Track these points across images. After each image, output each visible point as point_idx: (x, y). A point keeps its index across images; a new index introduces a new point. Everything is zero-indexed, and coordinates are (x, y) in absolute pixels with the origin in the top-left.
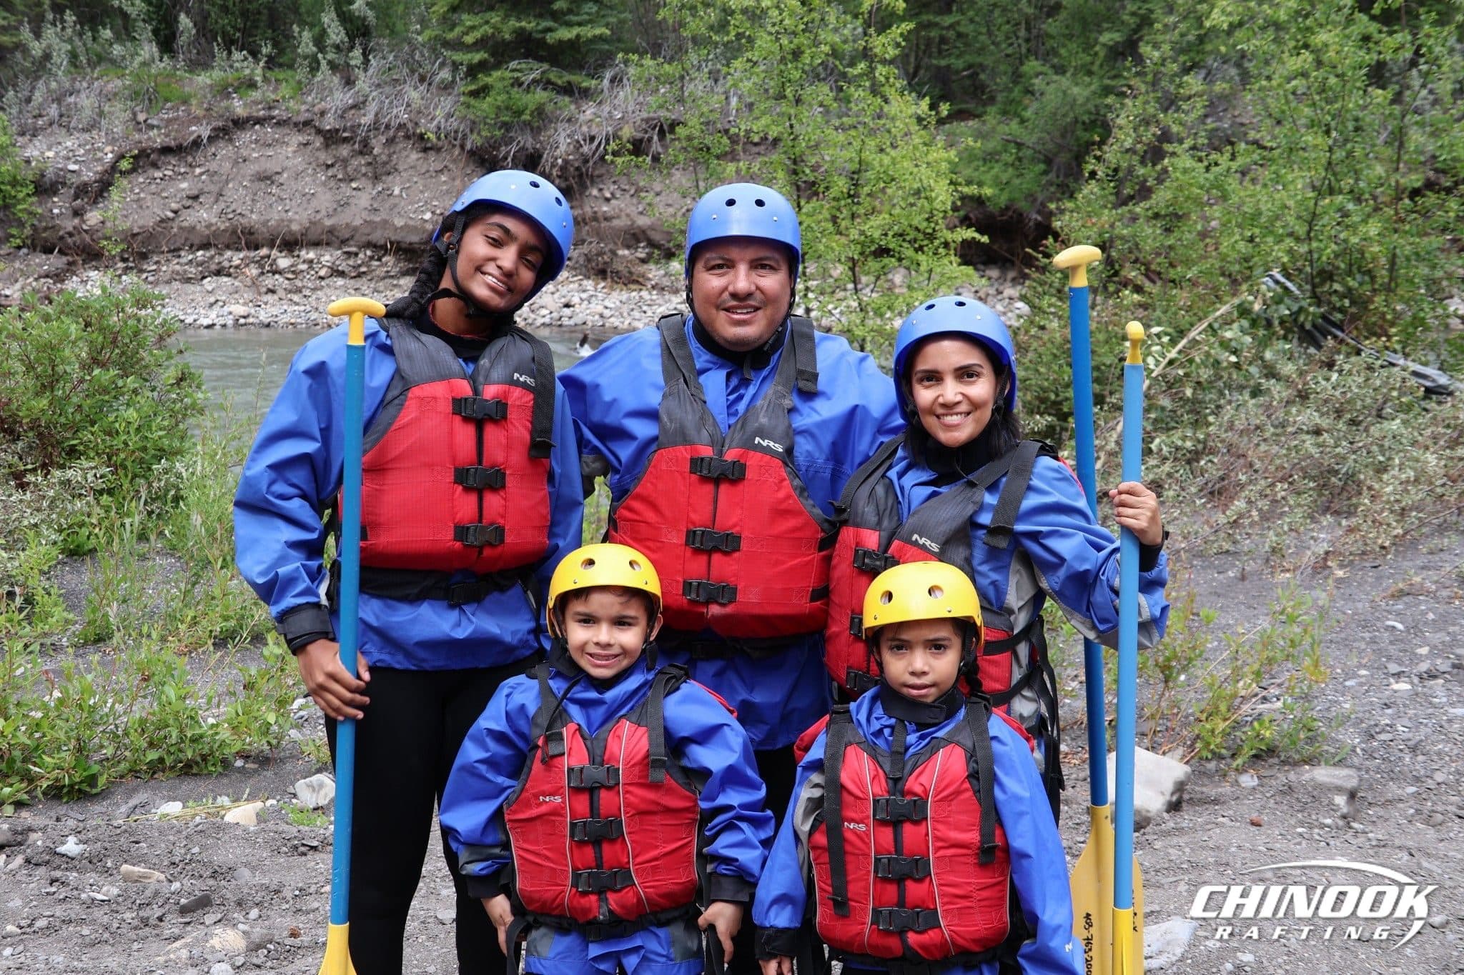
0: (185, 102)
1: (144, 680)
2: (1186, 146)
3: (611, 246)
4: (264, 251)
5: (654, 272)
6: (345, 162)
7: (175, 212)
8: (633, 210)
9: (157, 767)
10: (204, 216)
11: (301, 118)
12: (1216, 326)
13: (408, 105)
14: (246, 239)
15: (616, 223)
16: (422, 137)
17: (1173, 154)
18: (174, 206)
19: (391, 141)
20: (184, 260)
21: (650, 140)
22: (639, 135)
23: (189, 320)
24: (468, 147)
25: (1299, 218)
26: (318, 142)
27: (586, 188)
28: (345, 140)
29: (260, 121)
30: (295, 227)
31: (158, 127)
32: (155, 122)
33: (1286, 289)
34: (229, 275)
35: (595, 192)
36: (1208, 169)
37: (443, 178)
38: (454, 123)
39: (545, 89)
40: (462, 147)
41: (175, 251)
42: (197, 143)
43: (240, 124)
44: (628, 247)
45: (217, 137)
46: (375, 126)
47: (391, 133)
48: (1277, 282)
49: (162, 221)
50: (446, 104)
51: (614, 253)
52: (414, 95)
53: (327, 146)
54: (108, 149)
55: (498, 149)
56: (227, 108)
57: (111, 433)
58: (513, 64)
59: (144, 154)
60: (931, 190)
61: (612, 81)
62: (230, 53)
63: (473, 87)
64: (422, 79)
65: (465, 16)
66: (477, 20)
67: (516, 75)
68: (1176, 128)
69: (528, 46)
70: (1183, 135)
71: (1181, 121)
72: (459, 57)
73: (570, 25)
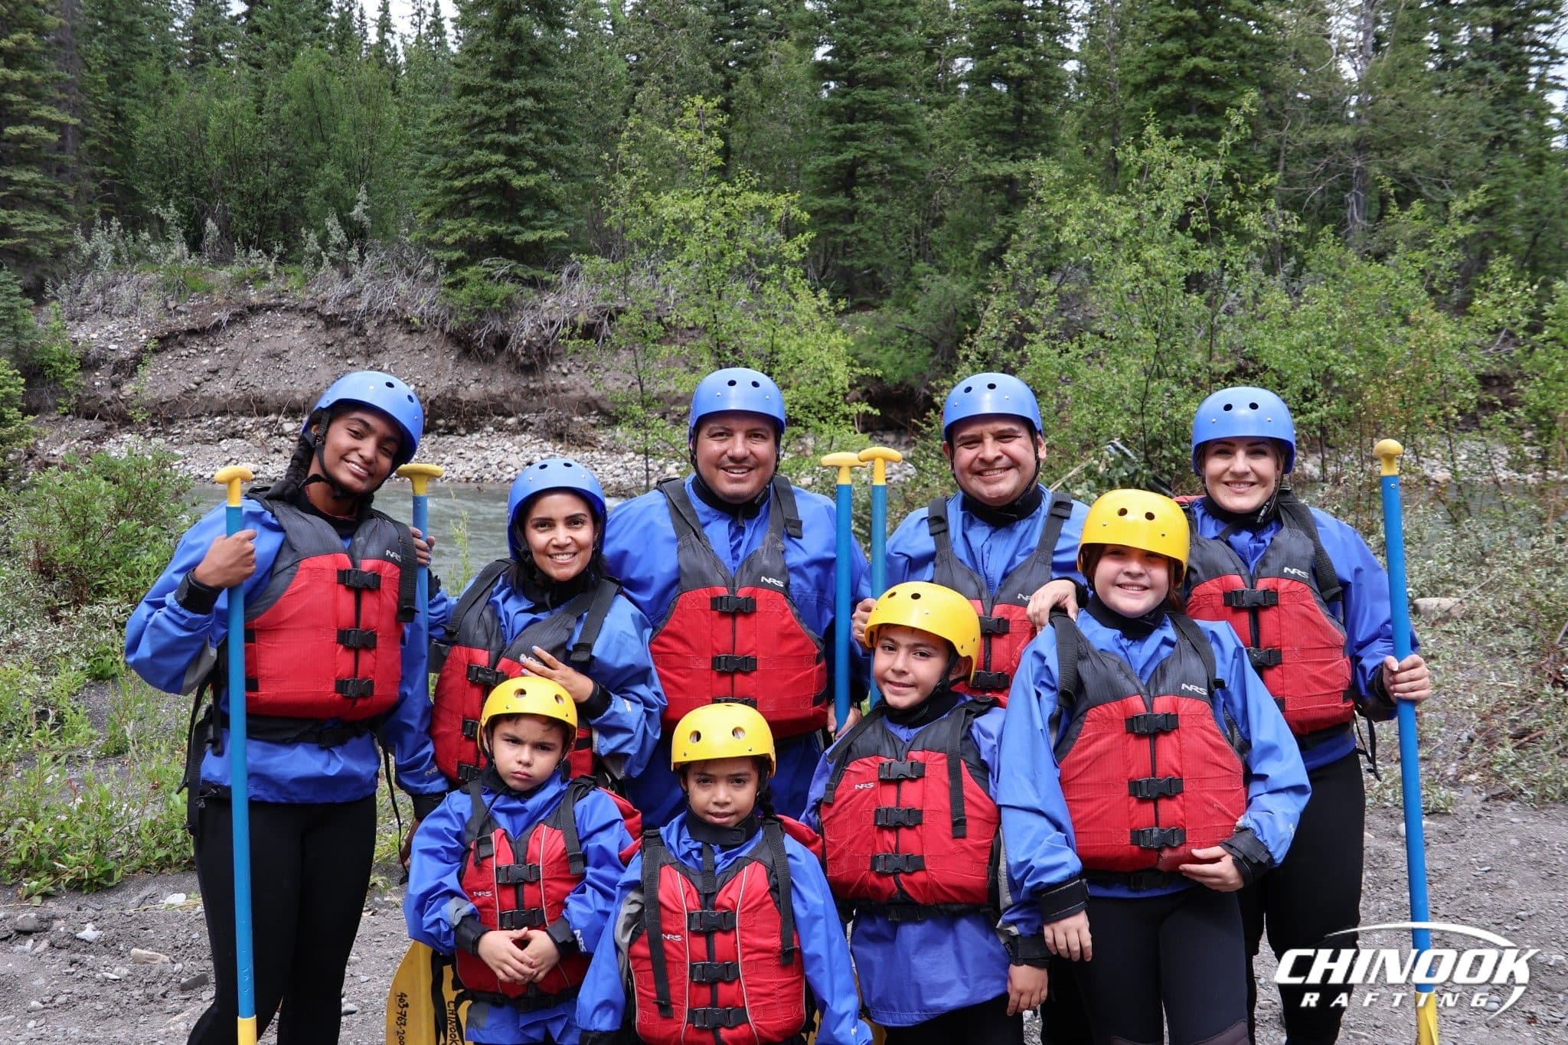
0: (208, 292)
1: (154, 788)
2: (1042, 335)
3: (567, 413)
4: (273, 417)
5: (603, 437)
6: (342, 342)
7: (198, 384)
8: (586, 383)
9: (164, 864)
10: (222, 388)
11: (306, 306)
12: (1068, 485)
13: (397, 295)
14: (257, 407)
15: (572, 394)
16: (407, 321)
17: (1032, 342)
18: (197, 379)
19: (381, 325)
20: (204, 425)
21: (601, 324)
22: (592, 321)
23: (208, 475)
24: (447, 329)
25: (1134, 397)
26: (320, 325)
27: (547, 365)
28: (343, 324)
29: (271, 308)
30: (299, 397)
31: (185, 313)
32: (183, 309)
33: (1125, 455)
34: (242, 437)
35: (554, 368)
36: (1060, 355)
37: (426, 356)
38: (435, 310)
39: (513, 282)
40: (442, 330)
41: (197, 417)
42: (217, 326)
43: (254, 310)
44: (582, 415)
45: (235, 321)
46: (369, 312)
47: (382, 318)
48: (1117, 449)
49: (187, 391)
50: (429, 293)
51: (570, 419)
52: (402, 286)
53: (327, 329)
54: (143, 331)
55: (472, 332)
56: (244, 297)
57: (133, 574)
58: (486, 261)
59: (173, 335)
60: (832, 370)
61: (570, 275)
62: (248, 251)
63: (452, 280)
64: (409, 273)
65: (446, 221)
66: (456, 224)
67: (488, 270)
68: (1033, 320)
69: (499, 246)
70: (1040, 326)
71: (1037, 314)
72: (439, 254)
73: (534, 229)
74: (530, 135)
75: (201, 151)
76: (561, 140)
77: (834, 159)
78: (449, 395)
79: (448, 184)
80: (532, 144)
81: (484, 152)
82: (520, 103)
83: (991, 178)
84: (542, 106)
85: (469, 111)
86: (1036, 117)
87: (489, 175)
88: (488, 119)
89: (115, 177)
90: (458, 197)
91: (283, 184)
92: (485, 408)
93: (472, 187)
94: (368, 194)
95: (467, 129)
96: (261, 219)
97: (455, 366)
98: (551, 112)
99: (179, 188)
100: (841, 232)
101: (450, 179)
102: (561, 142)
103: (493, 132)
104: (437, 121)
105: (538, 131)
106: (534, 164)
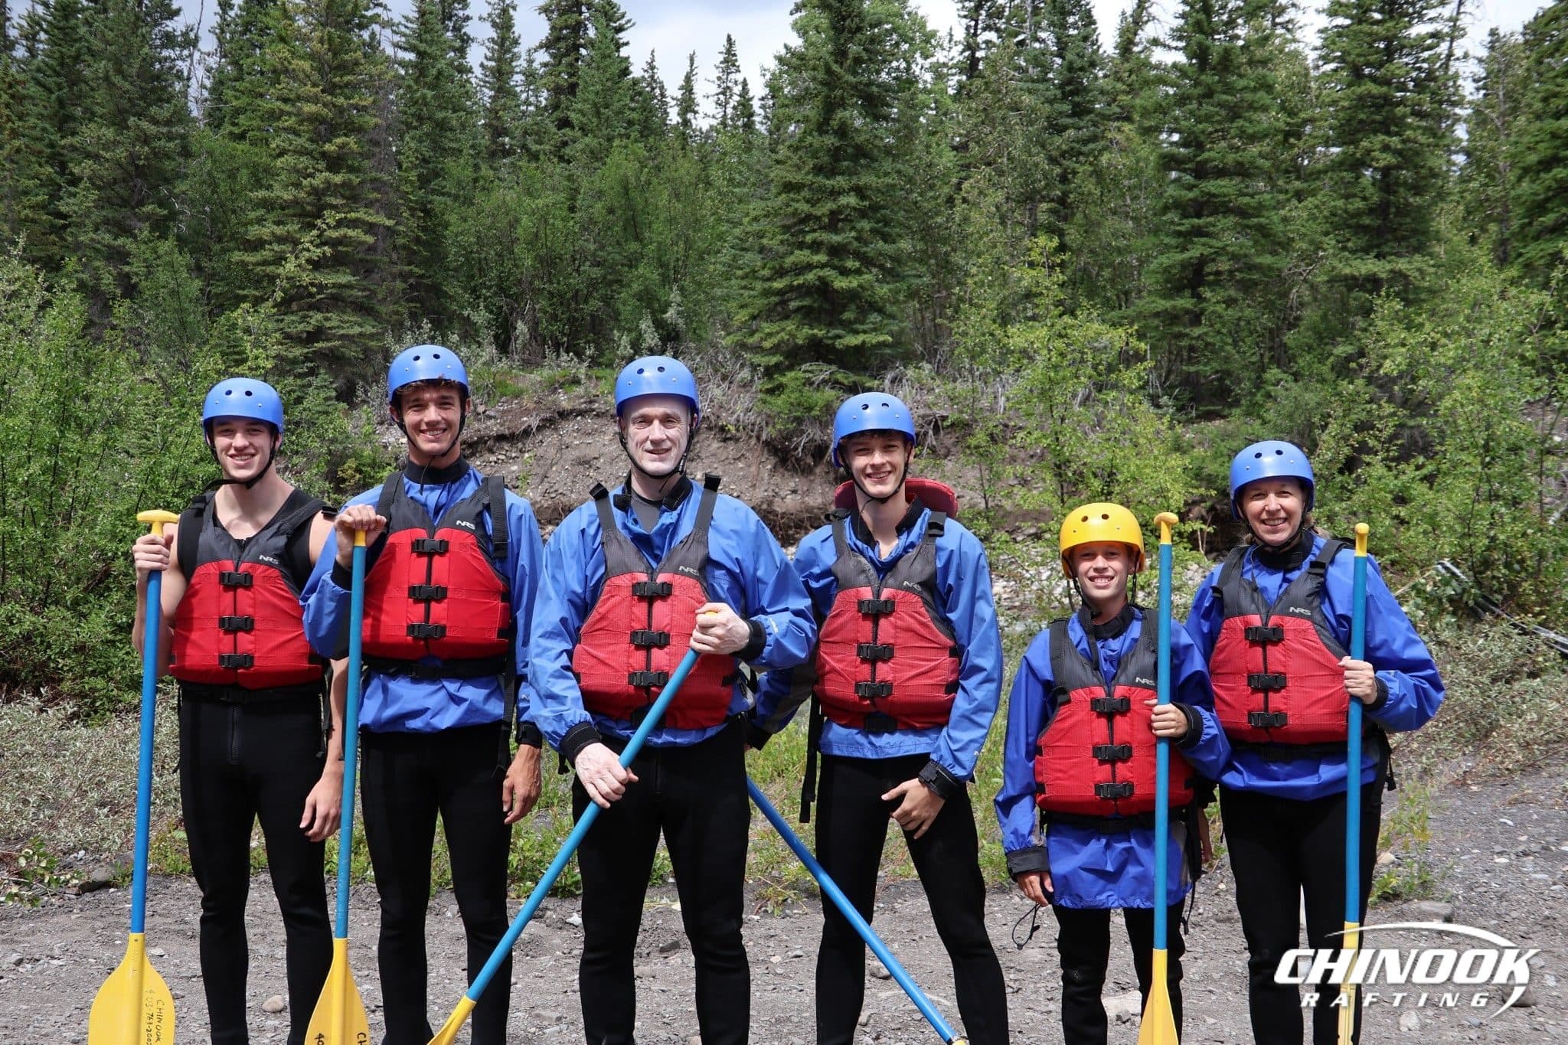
0: (518, 395)
2: (1379, 457)
13: (712, 401)
16: (722, 429)
17: (1368, 464)
21: (926, 434)
24: (764, 437)
25: (1458, 517)
29: (582, 413)
31: (495, 418)
32: (492, 414)
33: (1453, 574)
36: (1396, 477)
37: (740, 465)
38: (752, 417)
39: (833, 388)
40: (758, 438)
42: (527, 432)
43: (564, 415)
45: (544, 426)
48: (1446, 568)
50: (745, 399)
52: (718, 392)
55: (790, 441)
56: (554, 402)
58: (804, 367)
59: (482, 441)
60: (1168, 491)
61: (893, 382)
62: (558, 356)
63: (769, 386)
64: (724, 378)
65: (764, 325)
66: (775, 327)
67: (808, 375)
68: (1371, 443)
69: (818, 351)
70: (1379, 447)
71: (1376, 437)
72: (757, 359)
73: (856, 332)
74: (853, 234)
75: (512, 252)
76: (886, 238)
77: (1180, 257)
78: (765, 506)
79: (767, 285)
80: (856, 244)
81: (807, 252)
82: (843, 200)
83: (1354, 278)
84: (867, 203)
85: (790, 210)
86: (1404, 210)
87: (810, 276)
88: (809, 217)
89: (422, 276)
90: (775, 299)
91: (593, 285)
92: (802, 521)
93: (791, 288)
94: (683, 295)
95: (786, 229)
96: (572, 321)
97: (771, 476)
98: (875, 208)
99: (489, 288)
100: (1187, 335)
101: (768, 280)
102: (886, 242)
103: (814, 231)
104: (756, 219)
105: (862, 229)
106: (857, 264)
